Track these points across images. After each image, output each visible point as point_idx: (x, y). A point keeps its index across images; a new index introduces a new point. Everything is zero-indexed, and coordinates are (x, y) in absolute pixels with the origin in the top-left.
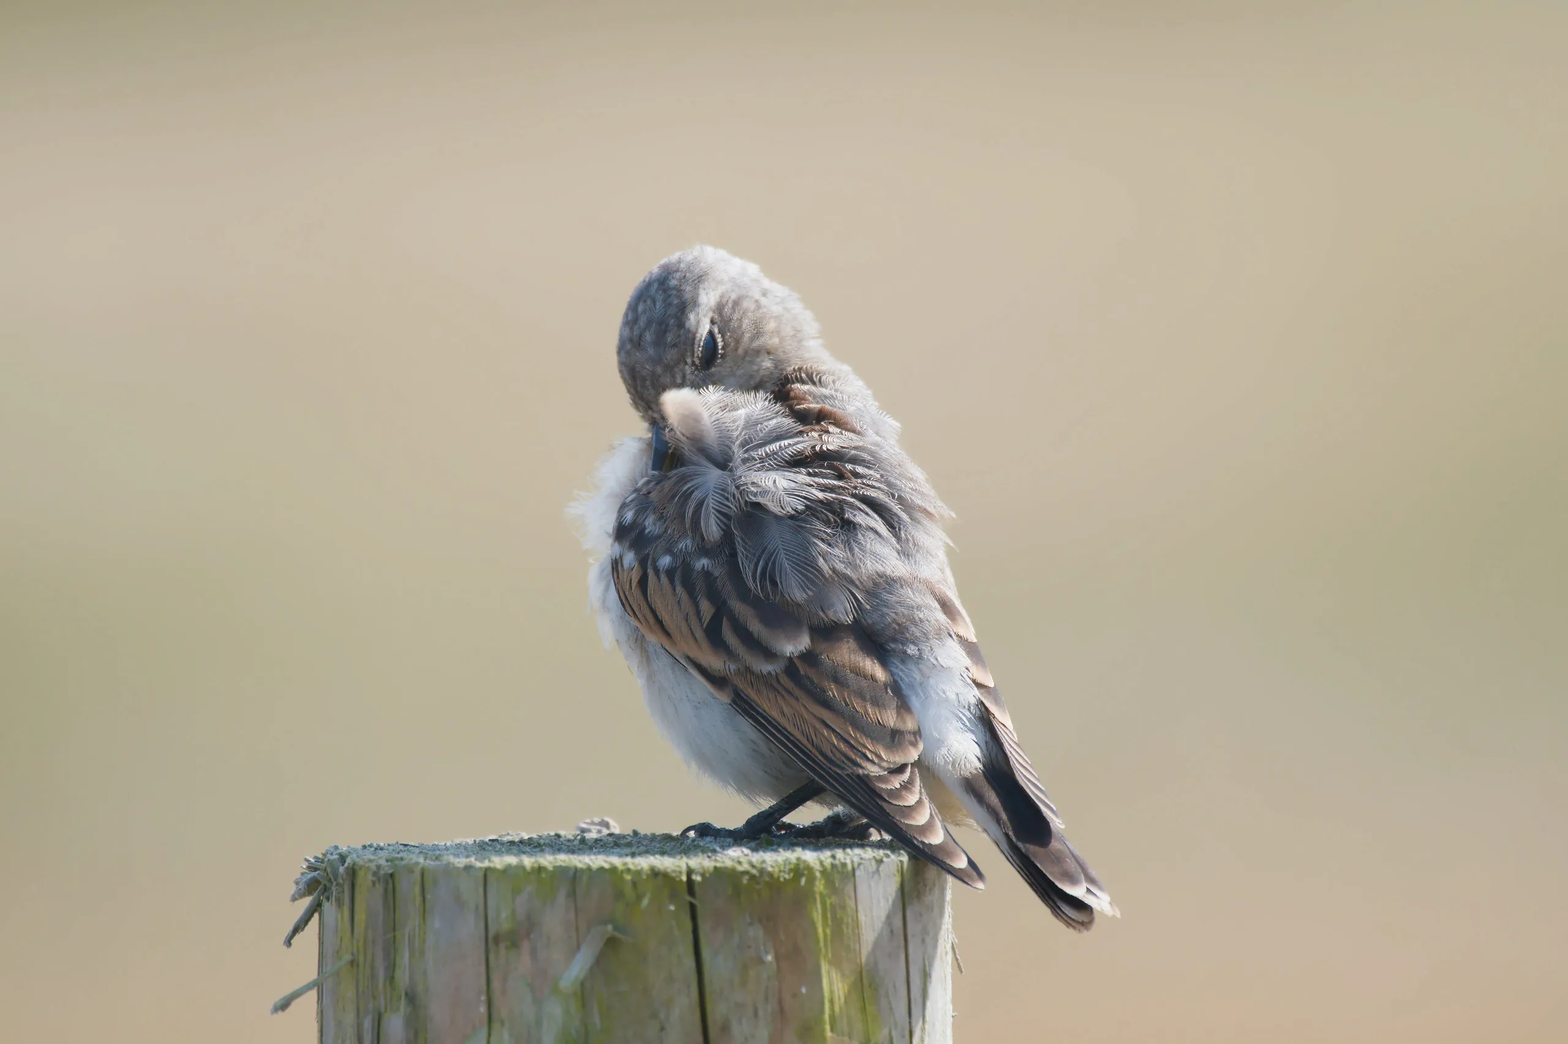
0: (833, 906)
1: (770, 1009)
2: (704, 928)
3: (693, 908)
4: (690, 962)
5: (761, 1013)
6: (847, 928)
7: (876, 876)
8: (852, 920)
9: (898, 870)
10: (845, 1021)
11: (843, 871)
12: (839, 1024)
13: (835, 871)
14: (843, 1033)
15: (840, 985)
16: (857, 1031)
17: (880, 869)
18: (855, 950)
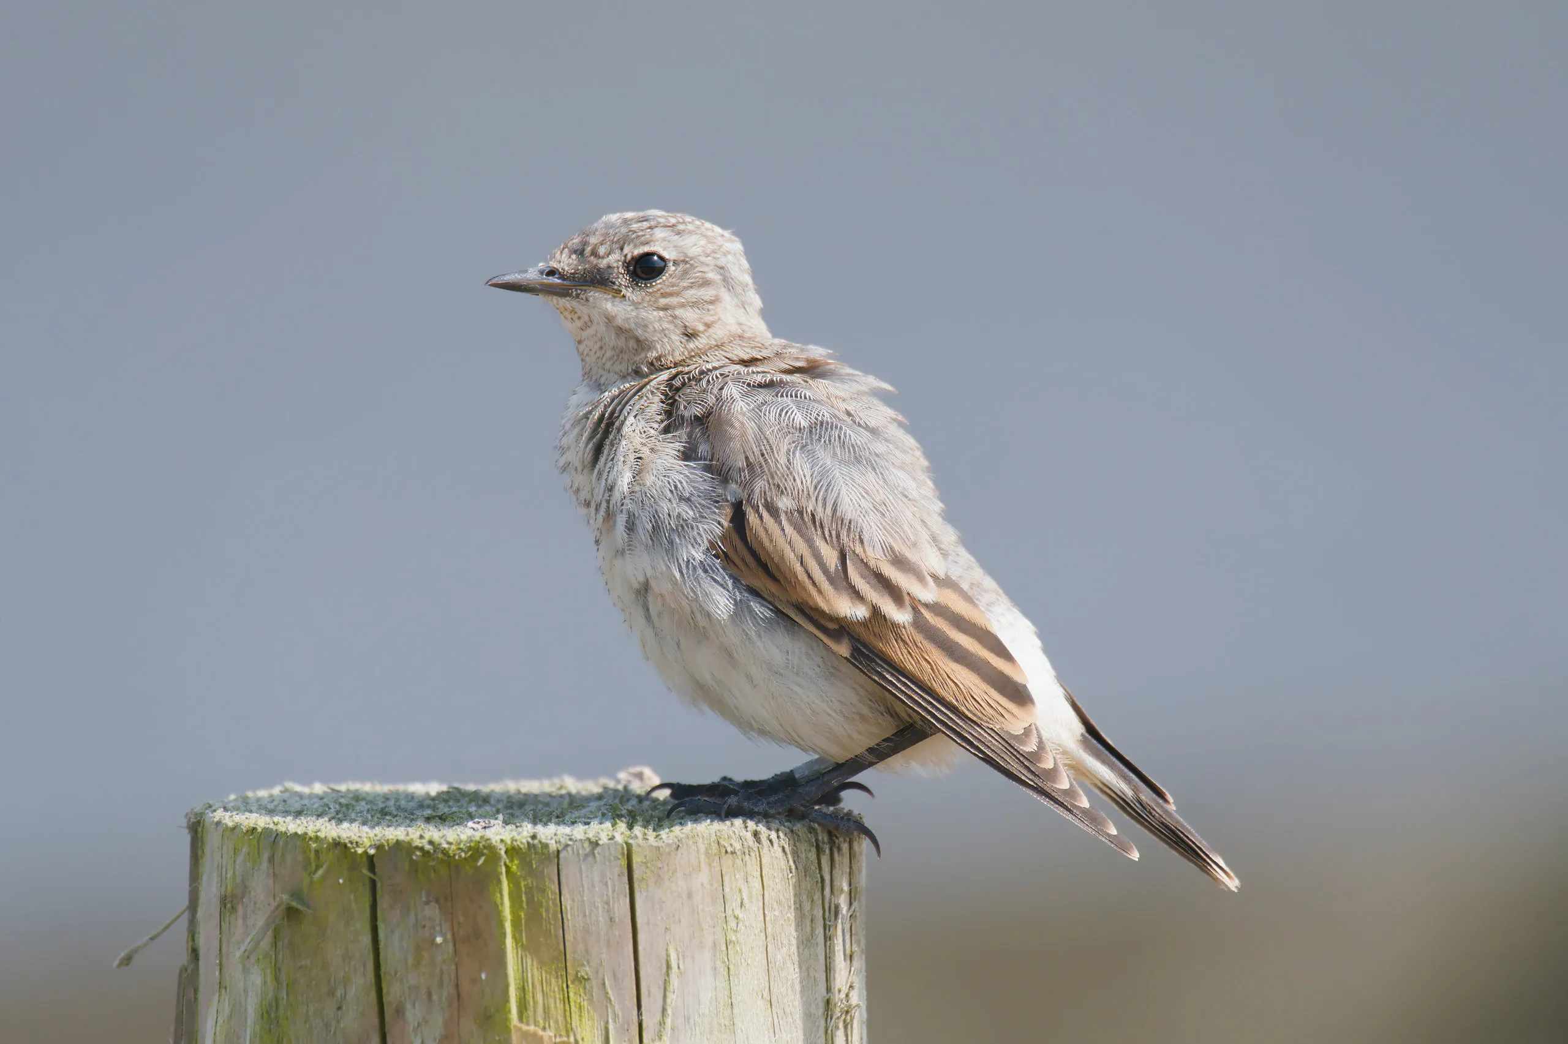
0: (529, 890)
1: (445, 994)
2: (383, 904)
3: (373, 884)
4: (366, 940)
5: (435, 998)
6: (547, 911)
7: (590, 859)
8: (553, 904)
9: (623, 854)
10: (540, 1010)
11: (543, 854)
12: (531, 1013)
13: (533, 851)
14: (536, 1024)
15: (536, 972)
16: (557, 1022)
17: (596, 852)
18: (556, 936)
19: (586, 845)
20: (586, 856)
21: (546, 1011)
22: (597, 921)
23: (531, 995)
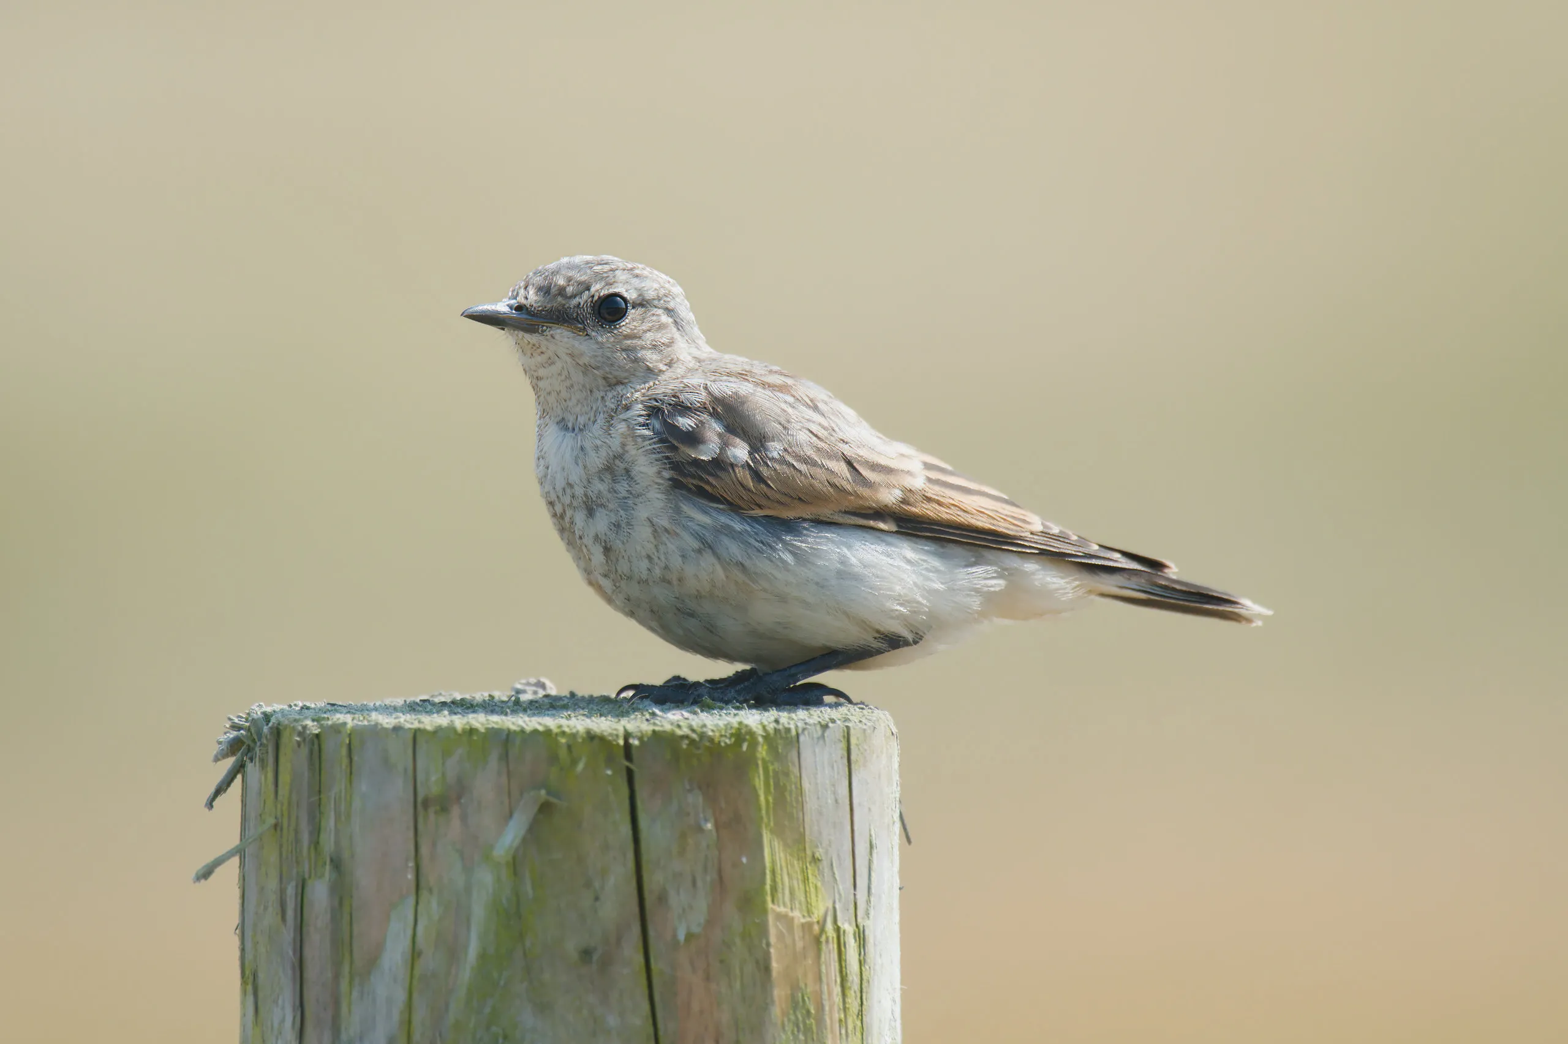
0: (776, 773)
1: (708, 878)
2: (642, 795)
3: (630, 774)
4: (626, 829)
5: (699, 883)
6: (791, 795)
7: (821, 742)
8: (796, 788)
9: (844, 737)
10: (787, 892)
11: (787, 738)
12: (780, 895)
13: (778, 736)
14: (785, 905)
15: (782, 855)
16: (800, 903)
17: (826, 735)
18: (798, 819)
19: (818, 728)
20: (818, 738)
21: (792, 893)
22: (827, 803)
23: (779, 877)
